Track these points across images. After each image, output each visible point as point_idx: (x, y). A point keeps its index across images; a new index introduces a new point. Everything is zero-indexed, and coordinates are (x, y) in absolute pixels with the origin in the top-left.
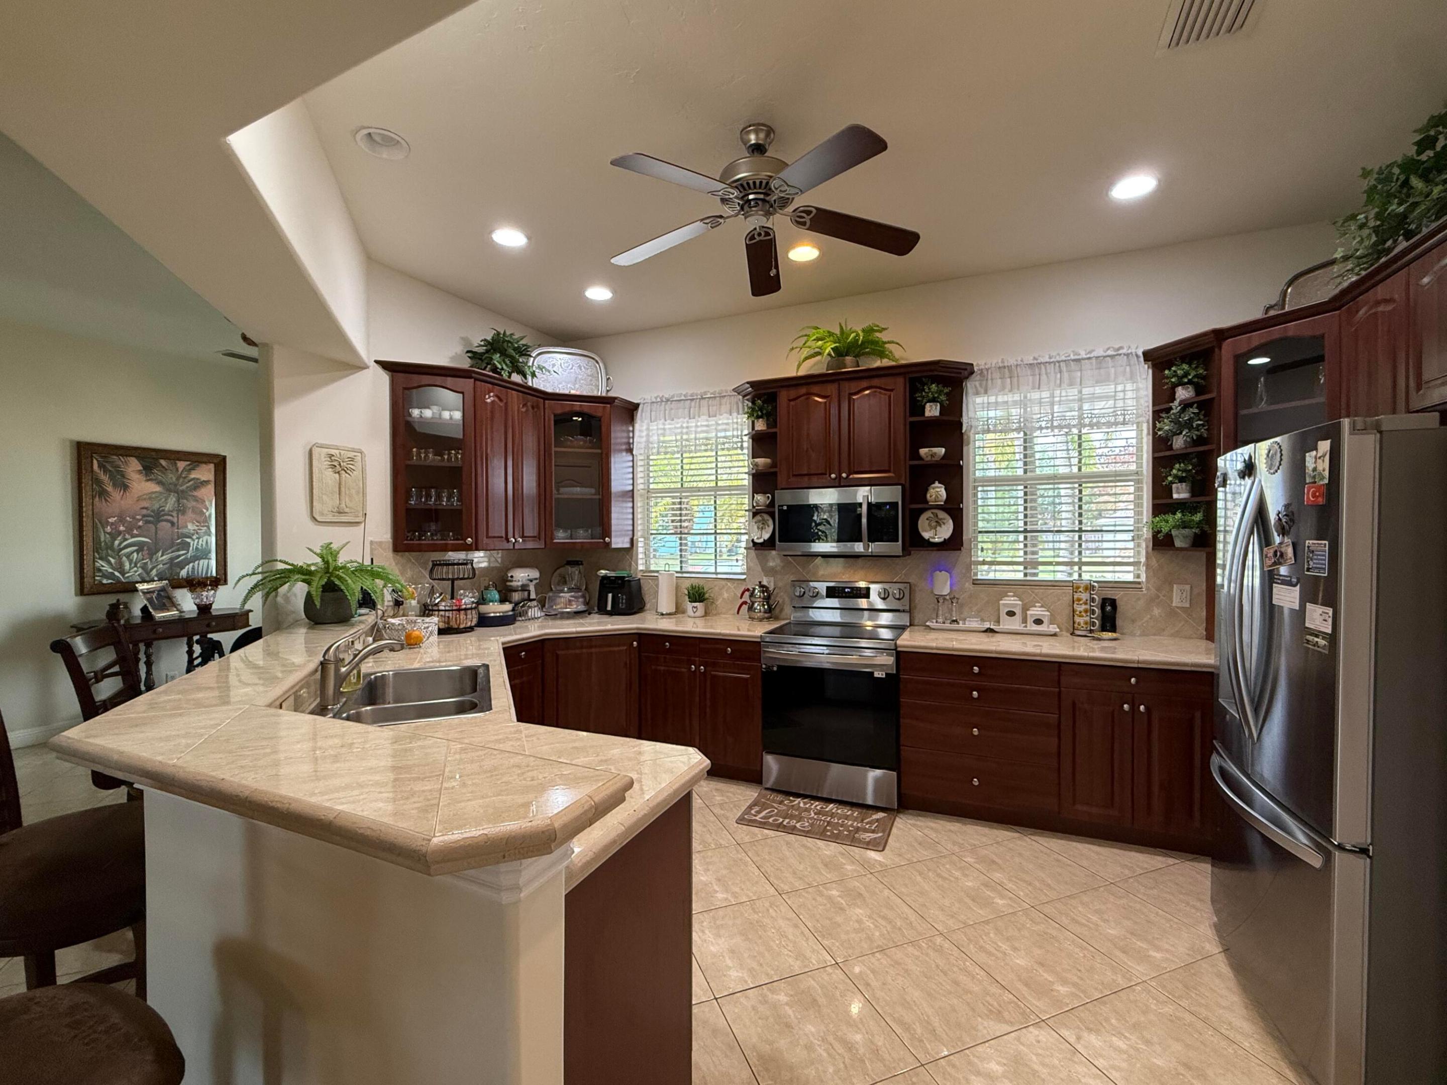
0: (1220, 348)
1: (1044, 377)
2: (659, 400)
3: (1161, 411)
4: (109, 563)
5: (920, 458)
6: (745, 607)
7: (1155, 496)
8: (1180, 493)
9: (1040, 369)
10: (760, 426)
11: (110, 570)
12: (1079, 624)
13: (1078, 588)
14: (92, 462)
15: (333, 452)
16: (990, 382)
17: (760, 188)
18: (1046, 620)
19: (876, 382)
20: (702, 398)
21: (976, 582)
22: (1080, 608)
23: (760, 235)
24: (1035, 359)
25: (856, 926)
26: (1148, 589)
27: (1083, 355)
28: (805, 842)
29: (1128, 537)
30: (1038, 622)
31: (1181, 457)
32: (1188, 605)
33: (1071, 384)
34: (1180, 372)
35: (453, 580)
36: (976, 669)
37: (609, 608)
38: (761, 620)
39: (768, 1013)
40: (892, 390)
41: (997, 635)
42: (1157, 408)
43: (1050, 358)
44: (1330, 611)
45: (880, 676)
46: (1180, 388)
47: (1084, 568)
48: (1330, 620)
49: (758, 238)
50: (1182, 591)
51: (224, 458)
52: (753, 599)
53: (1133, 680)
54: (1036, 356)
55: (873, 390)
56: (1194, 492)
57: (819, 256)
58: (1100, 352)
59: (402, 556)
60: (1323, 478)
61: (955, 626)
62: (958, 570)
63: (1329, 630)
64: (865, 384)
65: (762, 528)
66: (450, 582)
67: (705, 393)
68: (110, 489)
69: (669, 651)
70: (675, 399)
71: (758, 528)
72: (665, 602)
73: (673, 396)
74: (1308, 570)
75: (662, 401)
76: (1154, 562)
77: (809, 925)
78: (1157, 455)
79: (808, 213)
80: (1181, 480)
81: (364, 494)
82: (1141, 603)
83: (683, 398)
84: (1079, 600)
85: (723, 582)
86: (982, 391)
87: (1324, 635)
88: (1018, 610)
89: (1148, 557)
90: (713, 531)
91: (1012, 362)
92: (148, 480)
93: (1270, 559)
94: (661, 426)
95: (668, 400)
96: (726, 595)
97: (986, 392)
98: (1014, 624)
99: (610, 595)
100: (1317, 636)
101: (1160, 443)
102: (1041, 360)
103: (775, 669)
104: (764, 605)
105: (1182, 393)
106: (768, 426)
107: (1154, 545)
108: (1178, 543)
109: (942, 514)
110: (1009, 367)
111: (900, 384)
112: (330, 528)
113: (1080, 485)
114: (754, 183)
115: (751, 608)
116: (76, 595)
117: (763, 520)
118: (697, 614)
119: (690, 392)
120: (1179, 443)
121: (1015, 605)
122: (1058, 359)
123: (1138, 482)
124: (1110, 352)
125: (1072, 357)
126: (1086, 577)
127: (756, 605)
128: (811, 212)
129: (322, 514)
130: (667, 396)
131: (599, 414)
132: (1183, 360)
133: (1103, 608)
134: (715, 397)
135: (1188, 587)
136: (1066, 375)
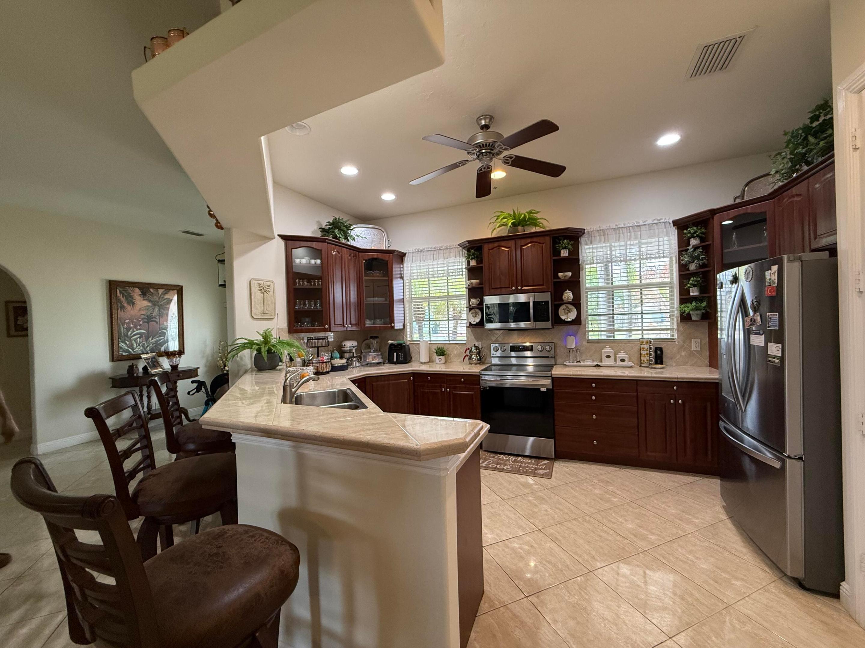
0: (713, 219)
1: (621, 235)
2: (417, 251)
3: (683, 251)
4: (126, 344)
5: (559, 278)
6: (467, 358)
7: (681, 294)
8: (694, 292)
9: (619, 231)
10: (473, 263)
11: (127, 348)
12: (644, 361)
13: (643, 342)
14: (117, 291)
15: (260, 282)
16: (593, 238)
17: (489, 146)
18: (627, 360)
19: (535, 239)
20: (440, 249)
21: (589, 341)
22: (644, 353)
23: (485, 168)
24: (616, 225)
25: (545, 513)
26: (679, 342)
27: (641, 223)
28: (510, 476)
29: (668, 315)
30: (623, 360)
31: (694, 274)
32: (699, 350)
33: (636, 238)
34: (692, 231)
35: (318, 347)
36: (594, 385)
37: (395, 360)
38: (476, 364)
39: (511, 552)
40: (543, 243)
41: (601, 368)
42: (681, 249)
43: (624, 225)
44: (780, 346)
45: (544, 390)
46: (692, 239)
47: (645, 332)
48: (780, 350)
49: (483, 170)
50: (696, 342)
51: (182, 287)
52: (471, 354)
53: (675, 388)
54: (617, 224)
55: (534, 243)
56: (701, 292)
57: (505, 176)
58: (650, 221)
59: (292, 336)
60: (775, 283)
61: (578, 364)
62: (579, 336)
63: (780, 355)
64: (529, 240)
65: (475, 316)
66: (316, 348)
67: (442, 247)
68: (125, 305)
69: (429, 381)
70: (426, 250)
71: (473, 316)
72: (424, 357)
73: (424, 249)
74: (769, 327)
75: (418, 251)
76: (681, 329)
77: (521, 513)
78: (681, 273)
79: (511, 158)
80: (694, 286)
81: (275, 304)
82: (675, 349)
83: (430, 249)
84: (643, 348)
85: (453, 345)
86: (589, 242)
87: (778, 357)
88: (612, 355)
89: (678, 326)
90: (447, 319)
91: (604, 227)
92: (144, 300)
93: (748, 322)
94: (418, 265)
95: (422, 251)
96: (455, 352)
97: (591, 243)
98: (610, 362)
99: (395, 354)
100: (774, 358)
101: (683, 268)
102: (619, 226)
103: (488, 388)
104: (477, 356)
105: (694, 242)
106: (477, 264)
107: (681, 319)
108: (694, 318)
109: (571, 307)
110: (603, 230)
111: (548, 240)
112: (262, 322)
113: (641, 290)
114: (486, 144)
115: (470, 358)
116: (110, 361)
117: (476, 312)
118: (441, 362)
119: (434, 247)
120: (693, 267)
121: (610, 352)
122: (628, 225)
123: (671, 287)
125: (636, 224)
126: (645, 337)
127: (473, 356)
128: (512, 157)
129: (256, 314)
130: (421, 249)
131: (387, 259)
132: (694, 224)
133: (656, 352)
134: (447, 249)
135: (699, 340)
136: (633, 234)
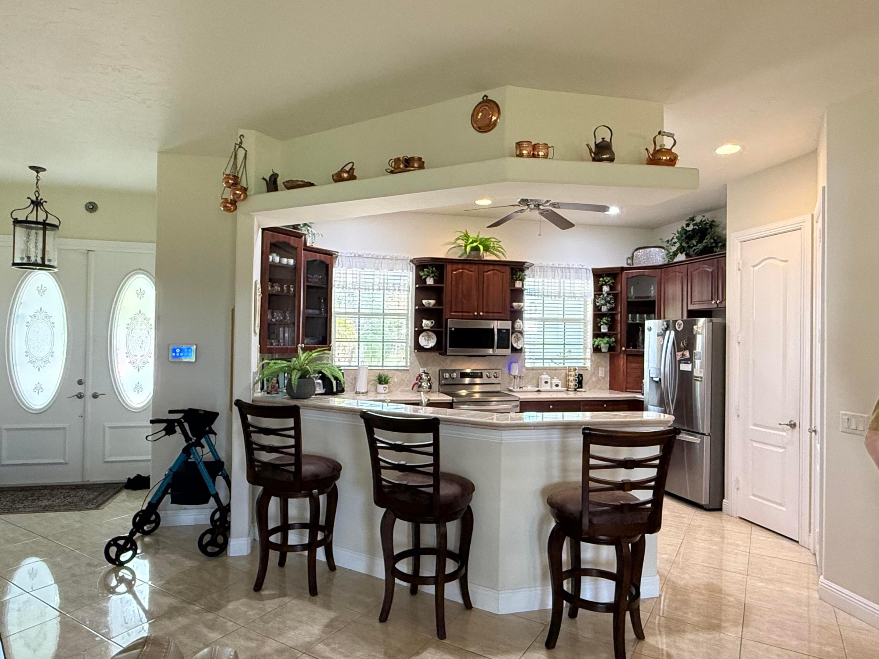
0: (622, 274)
5: (513, 307)
7: (594, 330)
8: (604, 329)
9: (555, 270)
10: (430, 282)
12: (571, 386)
13: (570, 370)
19: (497, 267)
21: (527, 369)
22: (571, 379)
26: (592, 370)
27: (571, 266)
29: (582, 347)
30: (557, 386)
31: (604, 315)
32: (603, 376)
36: (551, 407)
38: (426, 393)
40: (503, 273)
41: (542, 393)
42: (596, 293)
43: (559, 265)
44: (702, 370)
46: (605, 286)
47: (566, 361)
48: (702, 373)
50: (602, 370)
53: (605, 405)
55: (495, 271)
56: (609, 329)
61: (522, 390)
62: (520, 362)
64: (491, 267)
65: (428, 340)
67: (386, 256)
70: (365, 256)
71: (425, 339)
72: (363, 385)
73: (363, 255)
75: (355, 256)
76: (593, 358)
78: (595, 313)
80: (606, 324)
82: (589, 376)
83: (370, 256)
84: (571, 375)
85: (394, 371)
86: (531, 276)
87: (701, 377)
88: (549, 381)
89: (591, 356)
90: (382, 340)
93: (679, 356)
96: (396, 380)
98: (547, 387)
100: (698, 378)
101: (597, 308)
104: (427, 384)
105: (606, 289)
106: (434, 283)
107: (593, 350)
108: (603, 350)
109: (519, 335)
113: (564, 323)
115: (420, 386)
117: (428, 335)
118: (386, 391)
120: (604, 309)
121: (548, 379)
123: (585, 323)
124: (580, 267)
125: (567, 266)
127: (423, 384)
131: (328, 262)
133: (578, 378)
